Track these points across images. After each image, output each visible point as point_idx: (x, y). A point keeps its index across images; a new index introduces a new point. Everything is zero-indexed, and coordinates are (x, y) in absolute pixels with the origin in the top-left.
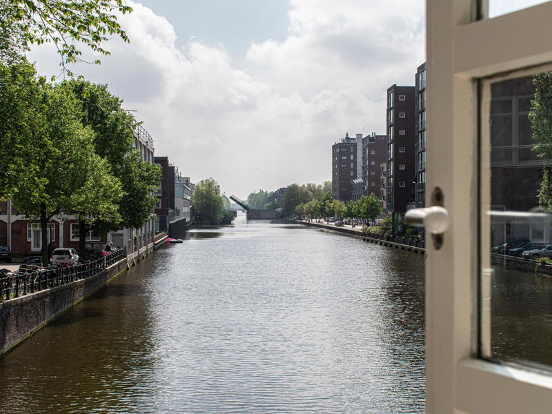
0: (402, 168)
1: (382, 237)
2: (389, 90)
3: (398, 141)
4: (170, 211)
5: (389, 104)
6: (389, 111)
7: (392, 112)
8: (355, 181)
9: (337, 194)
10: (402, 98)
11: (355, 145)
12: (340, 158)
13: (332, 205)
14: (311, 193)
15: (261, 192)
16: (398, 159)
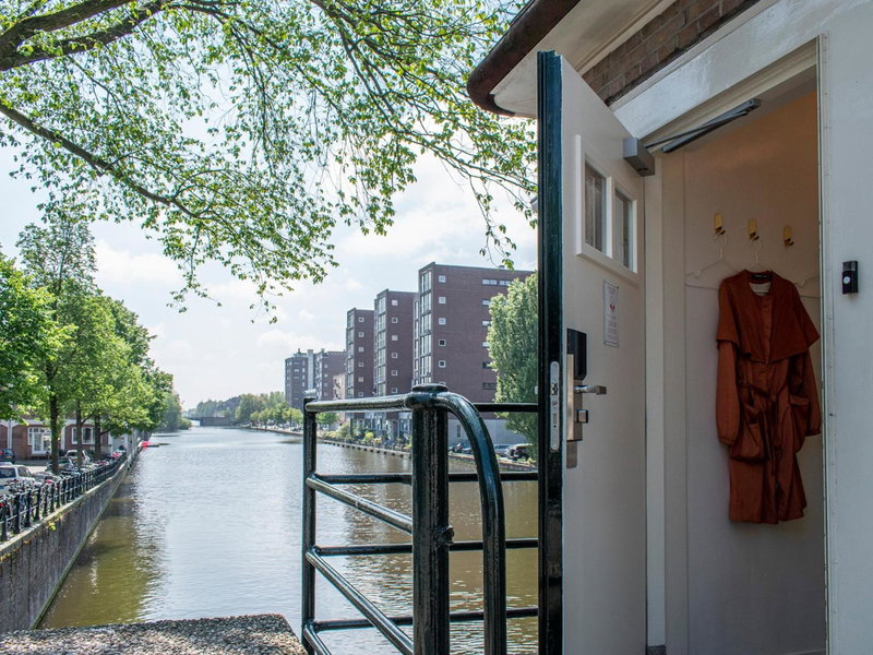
0: (361, 380)
1: (340, 440)
2: (349, 312)
3: (357, 357)
5: (349, 324)
6: (348, 330)
7: (352, 331)
8: (307, 392)
9: (290, 403)
10: (361, 320)
11: (306, 360)
12: (292, 371)
13: (288, 413)
14: (264, 402)
15: (210, 401)
16: (358, 372)
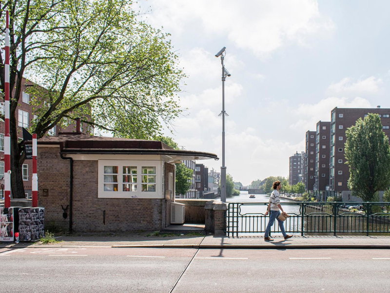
0: (312, 169)
3: (310, 157)
4: (205, 189)
9: (291, 182)
10: (312, 137)
11: (301, 157)
12: (293, 164)
16: (310, 165)
